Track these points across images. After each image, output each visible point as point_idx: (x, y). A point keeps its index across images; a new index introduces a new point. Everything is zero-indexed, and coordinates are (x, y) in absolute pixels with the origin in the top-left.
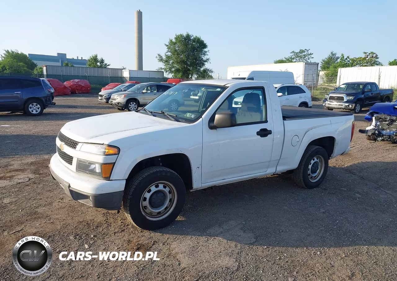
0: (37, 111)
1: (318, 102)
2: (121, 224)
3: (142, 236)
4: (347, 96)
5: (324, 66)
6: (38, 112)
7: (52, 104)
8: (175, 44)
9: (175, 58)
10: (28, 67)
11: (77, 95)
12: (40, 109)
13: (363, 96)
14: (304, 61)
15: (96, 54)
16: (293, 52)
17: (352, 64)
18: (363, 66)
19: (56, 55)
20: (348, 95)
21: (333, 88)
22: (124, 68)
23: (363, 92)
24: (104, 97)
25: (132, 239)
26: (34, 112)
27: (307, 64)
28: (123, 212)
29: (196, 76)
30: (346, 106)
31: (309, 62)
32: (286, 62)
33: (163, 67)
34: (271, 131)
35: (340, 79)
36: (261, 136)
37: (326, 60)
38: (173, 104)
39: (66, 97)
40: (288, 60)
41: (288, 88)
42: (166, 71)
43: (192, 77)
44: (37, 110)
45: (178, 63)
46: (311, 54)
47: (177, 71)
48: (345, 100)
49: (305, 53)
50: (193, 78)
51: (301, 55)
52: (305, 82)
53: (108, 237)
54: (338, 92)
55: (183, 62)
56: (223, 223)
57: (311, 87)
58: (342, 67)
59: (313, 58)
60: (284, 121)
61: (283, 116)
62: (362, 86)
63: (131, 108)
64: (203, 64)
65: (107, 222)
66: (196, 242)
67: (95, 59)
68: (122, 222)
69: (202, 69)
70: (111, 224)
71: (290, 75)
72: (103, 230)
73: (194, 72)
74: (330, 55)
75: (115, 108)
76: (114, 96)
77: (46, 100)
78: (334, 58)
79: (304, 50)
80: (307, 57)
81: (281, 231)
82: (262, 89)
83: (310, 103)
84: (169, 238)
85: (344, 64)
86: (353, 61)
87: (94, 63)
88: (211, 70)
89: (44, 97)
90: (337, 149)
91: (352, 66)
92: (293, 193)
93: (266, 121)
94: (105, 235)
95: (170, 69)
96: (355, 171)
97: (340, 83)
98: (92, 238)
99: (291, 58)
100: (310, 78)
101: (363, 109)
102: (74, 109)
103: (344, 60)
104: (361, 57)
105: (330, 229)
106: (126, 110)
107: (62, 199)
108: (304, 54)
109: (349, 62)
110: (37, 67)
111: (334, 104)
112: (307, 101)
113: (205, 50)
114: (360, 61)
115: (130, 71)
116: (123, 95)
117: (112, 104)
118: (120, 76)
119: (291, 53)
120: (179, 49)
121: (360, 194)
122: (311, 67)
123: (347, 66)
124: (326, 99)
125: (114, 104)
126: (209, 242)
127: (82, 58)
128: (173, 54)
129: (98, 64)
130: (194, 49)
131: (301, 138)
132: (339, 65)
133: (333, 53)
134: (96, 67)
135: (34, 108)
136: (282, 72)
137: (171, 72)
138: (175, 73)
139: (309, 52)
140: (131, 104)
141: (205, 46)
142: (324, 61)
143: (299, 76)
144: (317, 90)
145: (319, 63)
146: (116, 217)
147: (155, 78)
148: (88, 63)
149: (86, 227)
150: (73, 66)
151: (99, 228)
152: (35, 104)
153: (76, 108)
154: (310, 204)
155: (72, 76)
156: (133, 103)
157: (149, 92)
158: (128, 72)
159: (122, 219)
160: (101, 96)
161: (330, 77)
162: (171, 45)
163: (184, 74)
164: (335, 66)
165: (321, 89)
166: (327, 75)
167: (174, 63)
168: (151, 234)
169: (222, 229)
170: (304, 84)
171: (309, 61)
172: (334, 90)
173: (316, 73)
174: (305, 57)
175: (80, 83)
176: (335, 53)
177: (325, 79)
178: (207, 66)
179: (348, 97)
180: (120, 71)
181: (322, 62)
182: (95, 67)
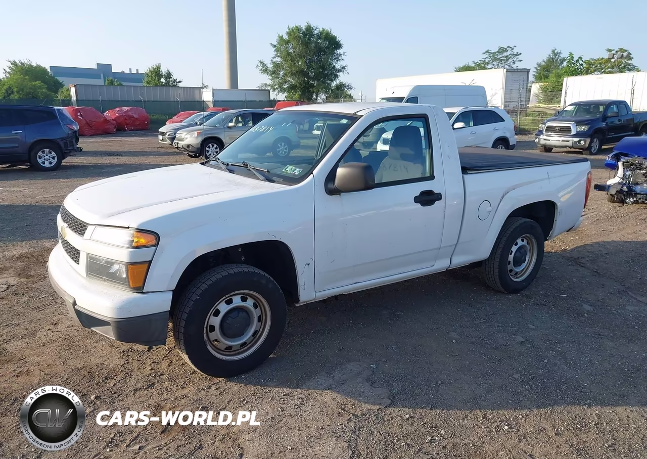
0: (51, 163)
1: (527, 137)
2: (150, 372)
3: (183, 396)
4: (576, 125)
5: (540, 74)
6: (53, 164)
7: (76, 151)
8: (287, 42)
9: (288, 67)
10: (49, 89)
11: (126, 134)
12: (56, 159)
13: (604, 125)
14: (506, 66)
15: (159, 64)
16: (487, 52)
17: (588, 69)
18: (605, 72)
19: (95, 67)
20: (579, 123)
21: (553, 112)
22: (205, 87)
23: (605, 118)
24: (167, 136)
25: (163, 404)
26: (47, 164)
27: (511, 71)
28: (157, 349)
29: (324, 97)
30: (575, 142)
31: (515, 68)
32: (476, 70)
33: (269, 82)
34: (440, 194)
35: (566, 96)
36: (423, 205)
37: (543, 63)
38: (281, 145)
39: (108, 136)
40: (479, 65)
41: (474, 113)
42: (274, 90)
43: (317, 98)
44: (52, 160)
45: (293, 74)
46: (518, 55)
47: (292, 88)
48: (573, 132)
49: (508, 53)
50: (320, 100)
51: (501, 56)
52: (507, 102)
53: (121, 398)
54: (561, 118)
55: (302, 73)
56: (335, 368)
57: (516, 112)
58: (571, 75)
59: (521, 61)
60: (465, 176)
61: (461, 167)
62: (602, 107)
63: (209, 153)
64: (336, 76)
65: (125, 369)
66: (279, 409)
67: (157, 72)
68: (152, 369)
69: (334, 84)
70: (132, 373)
71: (479, 92)
72: (114, 385)
73: (320, 90)
74: (550, 56)
75: (184, 154)
76: (181, 134)
77: (66, 144)
78: (557, 60)
79: (506, 47)
80: (510, 60)
81: (440, 382)
82: (424, 118)
83: (514, 139)
84: (231, 400)
85: (573, 69)
86: (590, 65)
87: (155, 80)
88: (348, 85)
89: (62, 139)
90: (560, 222)
91: (587, 73)
92: (470, 305)
93: (432, 177)
94: (117, 395)
95: (281, 85)
96: (583, 261)
97: (565, 103)
98: (92, 401)
99: (484, 62)
100: (515, 95)
101: (604, 147)
102: (117, 157)
103: (574, 64)
104: (603, 58)
105: (530, 377)
106: (201, 157)
107: (56, 324)
108: (505, 54)
109: (581, 67)
110: (64, 87)
111: (554, 139)
112: (508, 135)
113: (339, 51)
114: (601, 64)
115: (213, 90)
116: (196, 133)
117: (178, 148)
118: (197, 99)
119: (484, 53)
120: (294, 52)
121: (591, 305)
122: (515, 77)
123: (579, 74)
124: (541, 132)
125: (182, 147)
126: (303, 407)
127: (137, 70)
128: (285, 59)
129: (163, 80)
130: (319, 50)
131: (494, 204)
132: (565, 72)
133: (556, 51)
134: (158, 85)
135: (47, 158)
136: (466, 86)
137: (282, 90)
138: (288, 92)
139: (515, 51)
140: (209, 147)
141: (338, 45)
142: (539, 65)
143: (496, 94)
144: (526, 115)
145: (530, 70)
146: (145, 358)
147: (256, 101)
148: (146, 79)
149: (86, 378)
150: (121, 85)
151: (109, 381)
152: (47, 150)
153: (121, 155)
154: (498, 326)
155: (119, 101)
156: (213, 146)
157: (240, 125)
158: (211, 93)
159: (153, 362)
160: (163, 134)
161: (549, 94)
162: (281, 45)
163: (303, 92)
164: (558, 73)
165: (533, 114)
166: (544, 90)
167: (286, 74)
168: (200, 392)
169: (331, 380)
170: (505, 106)
171: (514, 66)
172: (555, 116)
173: (525, 86)
174: (507, 60)
175: (131, 114)
176: (559, 51)
177: (541, 97)
178: (342, 78)
179: (577, 127)
180: (197, 92)
181: (536, 68)
182: (156, 85)
